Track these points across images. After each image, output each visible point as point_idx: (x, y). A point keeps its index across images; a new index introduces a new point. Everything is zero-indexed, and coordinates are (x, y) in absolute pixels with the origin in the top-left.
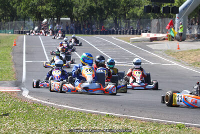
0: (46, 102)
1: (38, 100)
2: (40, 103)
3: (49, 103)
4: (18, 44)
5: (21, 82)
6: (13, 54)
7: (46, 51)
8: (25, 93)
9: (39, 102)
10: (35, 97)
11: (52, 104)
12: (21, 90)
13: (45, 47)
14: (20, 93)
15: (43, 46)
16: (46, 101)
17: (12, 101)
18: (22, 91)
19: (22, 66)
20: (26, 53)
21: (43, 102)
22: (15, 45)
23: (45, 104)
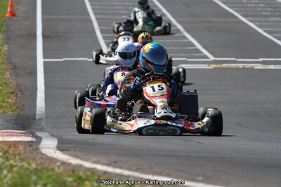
0: (110, 169)
1: (87, 164)
2: (93, 171)
3: (118, 171)
4: (20, 10)
5: (34, 118)
6: (7, 40)
7: (102, 31)
8: (49, 146)
9: (89, 169)
10: (76, 157)
11: (126, 173)
12: (36, 137)
13: (97, 19)
14: (34, 145)
15: (93, 17)
16: (109, 165)
17: (12, 166)
18: (39, 139)
19: (35, 73)
20: (45, 37)
21: (100, 167)
22: (13, 14)
23: (106, 173)
